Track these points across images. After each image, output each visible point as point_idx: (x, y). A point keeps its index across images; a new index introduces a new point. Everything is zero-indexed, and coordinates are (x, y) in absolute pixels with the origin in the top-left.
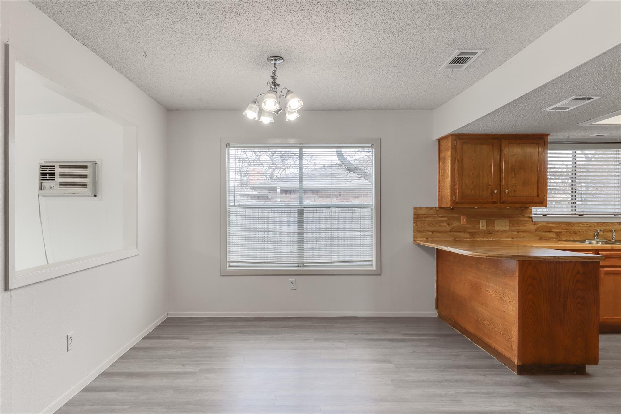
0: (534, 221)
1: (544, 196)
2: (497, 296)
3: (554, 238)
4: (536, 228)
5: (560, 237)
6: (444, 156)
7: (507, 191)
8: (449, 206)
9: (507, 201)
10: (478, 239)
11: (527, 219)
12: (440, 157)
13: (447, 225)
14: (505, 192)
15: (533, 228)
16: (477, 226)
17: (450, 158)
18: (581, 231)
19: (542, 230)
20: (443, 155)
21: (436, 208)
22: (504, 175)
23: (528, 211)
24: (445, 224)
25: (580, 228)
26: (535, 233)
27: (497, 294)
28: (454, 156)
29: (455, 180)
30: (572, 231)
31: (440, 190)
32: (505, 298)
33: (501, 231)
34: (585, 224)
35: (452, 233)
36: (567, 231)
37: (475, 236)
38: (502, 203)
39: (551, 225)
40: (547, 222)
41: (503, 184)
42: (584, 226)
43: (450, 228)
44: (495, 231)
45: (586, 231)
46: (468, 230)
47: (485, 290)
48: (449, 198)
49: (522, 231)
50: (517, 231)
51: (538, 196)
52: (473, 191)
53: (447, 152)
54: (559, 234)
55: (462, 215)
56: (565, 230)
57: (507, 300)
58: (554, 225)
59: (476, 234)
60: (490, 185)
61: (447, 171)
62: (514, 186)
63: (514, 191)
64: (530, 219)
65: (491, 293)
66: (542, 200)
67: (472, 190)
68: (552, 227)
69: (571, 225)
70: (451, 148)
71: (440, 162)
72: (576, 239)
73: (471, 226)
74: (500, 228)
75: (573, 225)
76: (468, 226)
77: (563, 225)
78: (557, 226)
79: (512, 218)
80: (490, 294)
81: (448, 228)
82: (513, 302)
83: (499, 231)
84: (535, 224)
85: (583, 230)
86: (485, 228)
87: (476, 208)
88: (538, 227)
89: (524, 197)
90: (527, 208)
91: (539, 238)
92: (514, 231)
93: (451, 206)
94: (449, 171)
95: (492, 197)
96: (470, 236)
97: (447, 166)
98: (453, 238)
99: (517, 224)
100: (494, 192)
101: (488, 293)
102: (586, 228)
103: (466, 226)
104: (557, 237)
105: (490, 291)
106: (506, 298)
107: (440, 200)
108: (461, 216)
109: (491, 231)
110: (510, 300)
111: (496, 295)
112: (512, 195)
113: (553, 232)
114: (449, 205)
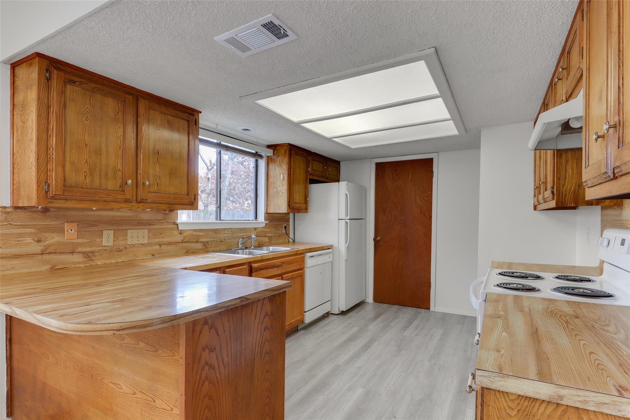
0: (179, 229)
1: (195, 195)
2: (136, 396)
3: (201, 250)
4: (182, 238)
5: (207, 248)
6: (22, 100)
7: (147, 183)
8: (33, 205)
9: (147, 199)
10: (99, 263)
11: (172, 226)
12: (16, 102)
13: (33, 241)
14: (144, 184)
15: (179, 238)
16: (98, 240)
17: (34, 104)
18: (226, 238)
19: (188, 240)
20: (20, 97)
21: (5, 208)
22: (143, 157)
23: (173, 214)
24: (29, 240)
25: (225, 235)
26: (181, 244)
27: (137, 392)
28: (46, 101)
29: (47, 152)
30: (218, 240)
31: (16, 171)
32: (154, 401)
33: (136, 246)
34: (230, 230)
35: (46, 257)
36: (214, 239)
37: (93, 258)
38: (140, 202)
39: (198, 233)
40: (195, 230)
41: (140, 171)
42: (228, 233)
43: (42, 248)
44: (128, 246)
45: (230, 238)
46: (80, 249)
47: (112, 383)
48: (34, 186)
49: (166, 244)
50: (159, 244)
51: (188, 195)
52: (87, 178)
53: (28, 91)
54: (206, 244)
55: (67, 222)
56: (212, 239)
57: (159, 407)
58: (201, 234)
59: (96, 254)
60: (119, 170)
61: (30, 130)
62: (157, 176)
63: (157, 184)
64: (176, 226)
65: (125, 389)
66: (193, 201)
67: (85, 177)
68: (200, 235)
69: (218, 233)
70: (37, 83)
71: (15, 113)
72: (222, 249)
73: (85, 241)
74: (135, 242)
75: (219, 233)
76: (80, 241)
77: (210, 233)
78: (204, 234)
79: (153, 225)
80: (121, 391)
81: (37, 248)
82: (173, 412)
83: (134, 245)
84: (181, 234)
85: (228, 238)
86: (111, 243)
87: (94, 209)
88: (185, 237)
89: (171, 195)
90: (172, 210)
91: (185, 251)
92: (156, 244)
93: (39, 203)
94: (32, 130)
95: (123, 191)
96: (84, 259)
97: (30, 121)
98: (48, 267)
99: (159, 234)
100: (126, 183)
101: (119, 390)
102: (230, 235)
103: (75, 241)
104: (204, 248)
105: (122, 384)
106: (157, 402)
107: (15, 191)
108: (65, 223)
109: (121, 248)
110: (166, 407)
111: (134, 394)
112: (154, 191)
113: (200, 242)
114: (33, 203)
